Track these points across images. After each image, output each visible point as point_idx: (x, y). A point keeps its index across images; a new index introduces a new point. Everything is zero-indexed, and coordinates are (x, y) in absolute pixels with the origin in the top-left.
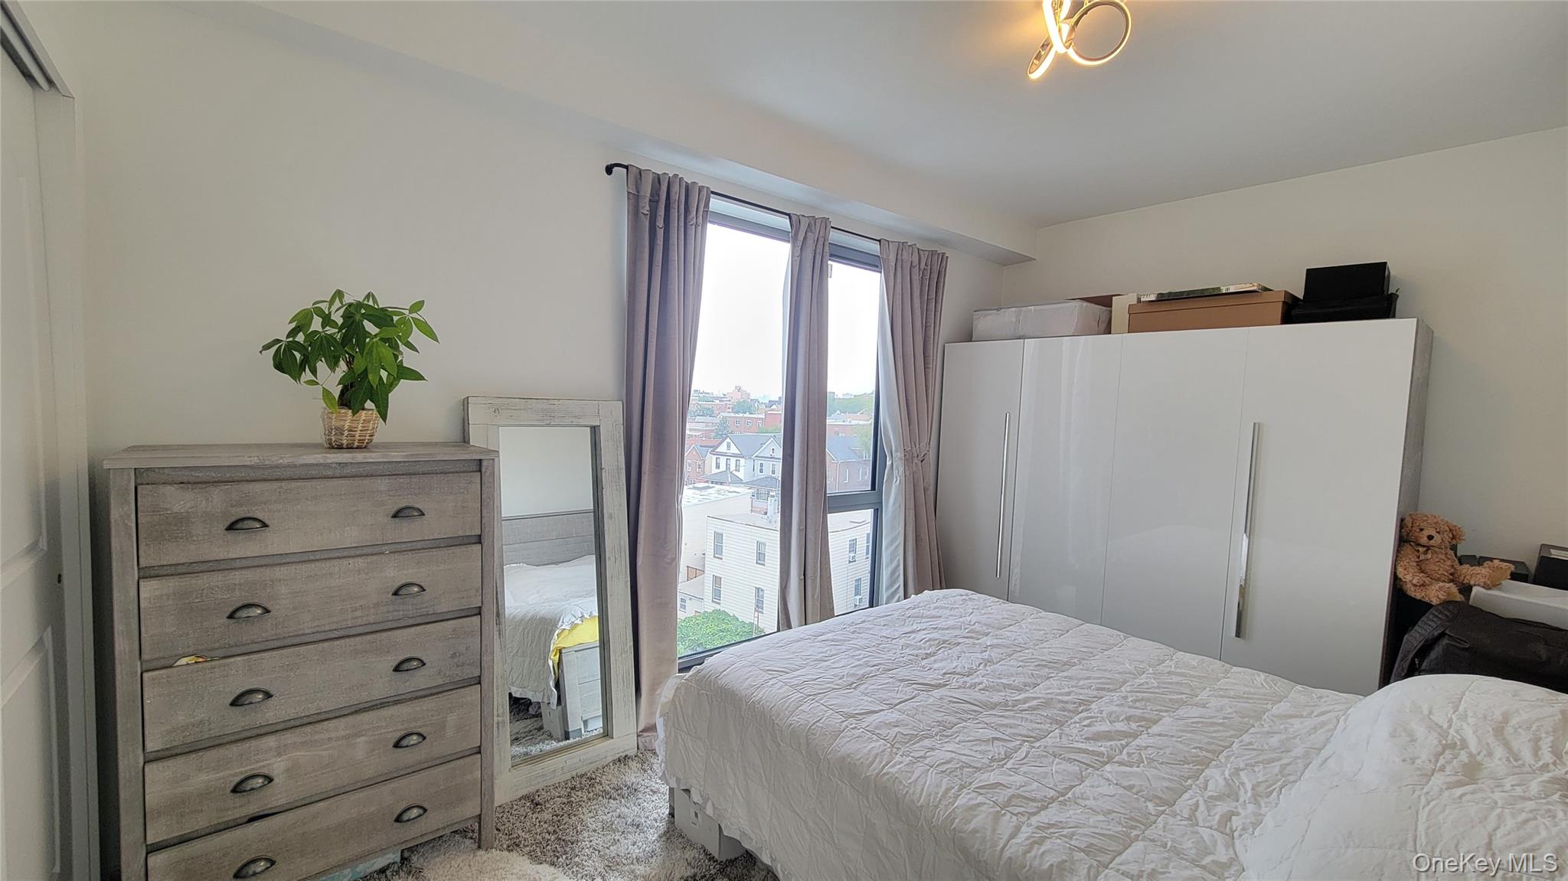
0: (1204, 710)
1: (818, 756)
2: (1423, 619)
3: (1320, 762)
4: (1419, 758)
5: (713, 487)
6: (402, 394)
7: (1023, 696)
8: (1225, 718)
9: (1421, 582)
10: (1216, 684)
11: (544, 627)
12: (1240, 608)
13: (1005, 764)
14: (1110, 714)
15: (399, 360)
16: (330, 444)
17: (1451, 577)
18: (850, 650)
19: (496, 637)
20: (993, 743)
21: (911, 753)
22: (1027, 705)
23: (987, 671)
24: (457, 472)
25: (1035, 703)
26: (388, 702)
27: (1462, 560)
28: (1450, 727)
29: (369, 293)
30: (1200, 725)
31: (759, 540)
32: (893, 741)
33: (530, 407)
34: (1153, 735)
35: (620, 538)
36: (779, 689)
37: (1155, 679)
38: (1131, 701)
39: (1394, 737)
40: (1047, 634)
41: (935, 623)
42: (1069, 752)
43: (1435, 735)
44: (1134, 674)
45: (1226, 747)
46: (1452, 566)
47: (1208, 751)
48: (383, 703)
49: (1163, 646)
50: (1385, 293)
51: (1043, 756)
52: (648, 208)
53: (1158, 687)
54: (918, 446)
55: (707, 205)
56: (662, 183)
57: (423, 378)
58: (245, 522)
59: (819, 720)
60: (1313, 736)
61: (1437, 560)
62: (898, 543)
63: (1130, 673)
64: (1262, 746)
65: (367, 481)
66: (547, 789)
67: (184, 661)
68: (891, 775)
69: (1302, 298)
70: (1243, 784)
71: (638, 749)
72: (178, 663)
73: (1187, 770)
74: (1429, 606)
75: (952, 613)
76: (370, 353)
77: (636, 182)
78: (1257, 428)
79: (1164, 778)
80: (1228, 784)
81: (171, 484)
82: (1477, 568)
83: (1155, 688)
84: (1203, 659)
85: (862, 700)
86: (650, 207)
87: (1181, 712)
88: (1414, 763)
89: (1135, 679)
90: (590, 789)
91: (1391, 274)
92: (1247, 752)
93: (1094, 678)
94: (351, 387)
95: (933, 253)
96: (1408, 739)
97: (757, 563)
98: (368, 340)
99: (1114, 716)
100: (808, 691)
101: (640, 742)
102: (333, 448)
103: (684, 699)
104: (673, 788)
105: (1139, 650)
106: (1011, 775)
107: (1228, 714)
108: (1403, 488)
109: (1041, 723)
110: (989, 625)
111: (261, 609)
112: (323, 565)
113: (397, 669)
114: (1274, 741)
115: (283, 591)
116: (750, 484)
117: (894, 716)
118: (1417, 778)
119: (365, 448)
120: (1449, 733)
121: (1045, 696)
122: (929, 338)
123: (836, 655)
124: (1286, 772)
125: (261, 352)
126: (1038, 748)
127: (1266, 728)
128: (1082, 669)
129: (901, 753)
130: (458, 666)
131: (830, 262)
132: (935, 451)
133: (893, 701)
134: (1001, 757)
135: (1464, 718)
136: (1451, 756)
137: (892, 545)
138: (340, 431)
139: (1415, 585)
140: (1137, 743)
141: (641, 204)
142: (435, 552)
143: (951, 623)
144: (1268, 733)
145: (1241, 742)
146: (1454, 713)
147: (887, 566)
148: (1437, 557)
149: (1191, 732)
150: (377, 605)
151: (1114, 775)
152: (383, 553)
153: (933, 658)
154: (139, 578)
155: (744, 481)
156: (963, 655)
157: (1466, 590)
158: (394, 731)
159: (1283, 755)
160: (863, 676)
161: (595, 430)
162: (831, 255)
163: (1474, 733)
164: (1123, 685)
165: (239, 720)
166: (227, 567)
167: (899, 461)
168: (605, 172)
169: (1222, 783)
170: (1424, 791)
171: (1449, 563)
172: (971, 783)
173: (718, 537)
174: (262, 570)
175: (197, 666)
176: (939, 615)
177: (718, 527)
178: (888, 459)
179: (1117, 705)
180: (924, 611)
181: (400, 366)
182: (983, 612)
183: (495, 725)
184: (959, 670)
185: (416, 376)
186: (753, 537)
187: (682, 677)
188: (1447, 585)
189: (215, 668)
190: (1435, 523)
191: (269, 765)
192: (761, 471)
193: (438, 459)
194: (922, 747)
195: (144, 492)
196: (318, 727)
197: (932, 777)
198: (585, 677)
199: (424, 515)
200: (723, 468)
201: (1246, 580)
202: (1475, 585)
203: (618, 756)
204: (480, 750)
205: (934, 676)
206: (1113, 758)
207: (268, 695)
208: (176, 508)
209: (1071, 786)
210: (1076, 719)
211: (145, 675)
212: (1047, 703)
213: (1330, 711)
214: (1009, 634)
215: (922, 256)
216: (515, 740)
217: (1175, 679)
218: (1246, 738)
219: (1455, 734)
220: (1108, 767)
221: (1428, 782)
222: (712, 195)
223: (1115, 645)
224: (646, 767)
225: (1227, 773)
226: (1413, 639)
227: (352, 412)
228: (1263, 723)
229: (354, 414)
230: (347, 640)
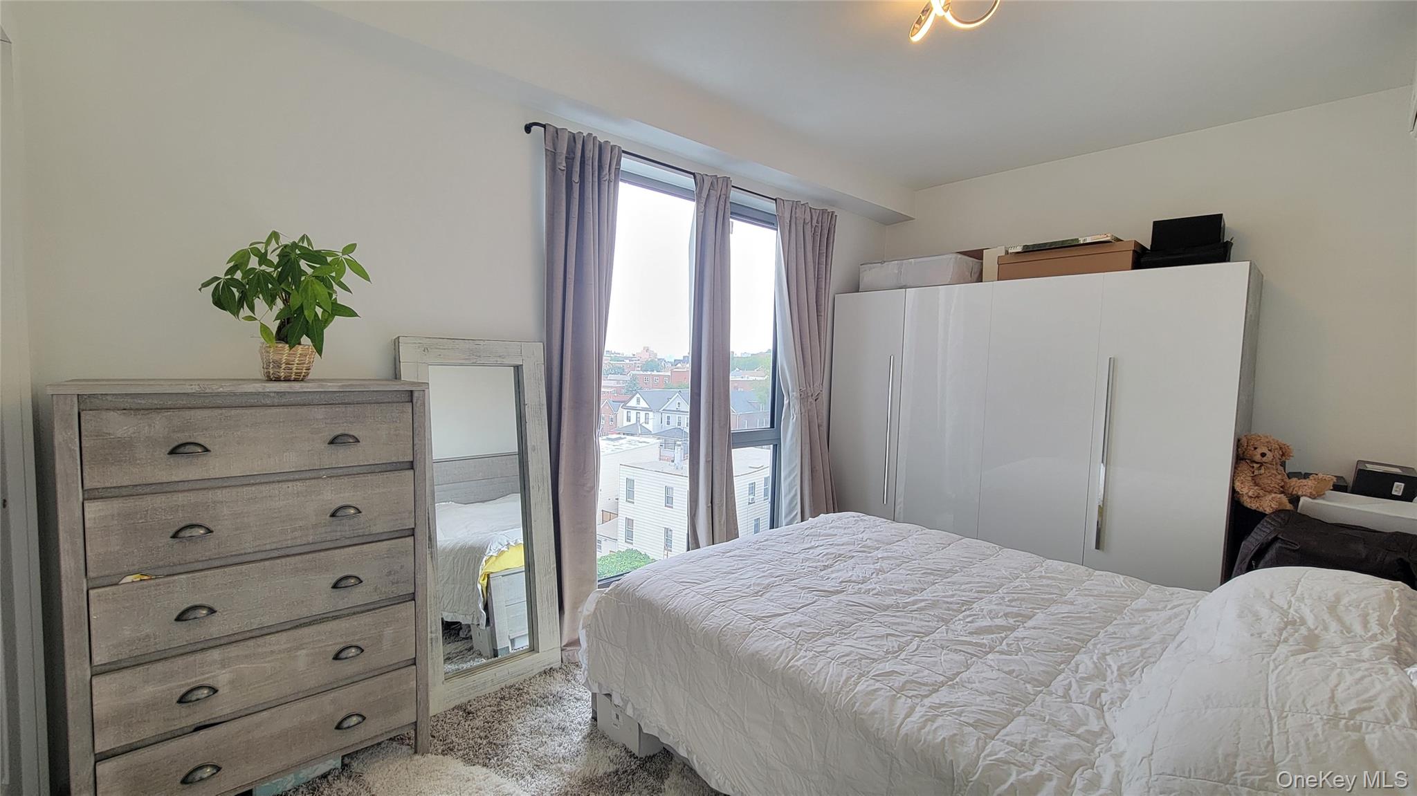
0: (1073, 607)
1: (729, 654)
2: (1259, 526)
3: (1176, 645)
4: (1266, 632)
5: (625, 438)
6: (336, 330)
7: (912, 599)
8: (1090, 613)
9: (1256, 494)
10: (1081, 585)
11: (473, 555)
12: (1099, 526)
13: (899, 655)
14: (991, 611)
15: (334, 298)
16: (268, 376)
17: (1282, 489)
18: (755, 564)
19: (429, 556)
20: (887, 638)
21: (814, 648)
22: (916, 606)
23: (879, 579)
24: (389, 402)
25: (923, 604)
26: (328, 618)
27: (1290, 475)
28: (1290, 607)
29: (304, 236)
30: (1069, 619)
31: (667, 484)
32: (797, 638)
33: (457, 346)
34: (1029, 628)
35: (543, 468)
36: (692, 598)
37: (1027, 582)
38: (1009, 601)
39: (1241, 617)
40: (931, 547)
41: (831, 541)
42: (955, 644)
43: (1277, 614)
44: (1009, 579)
45: (1093, 637)
46: (1282, 480)
47: (1076, 640)
48: (323, 619)
49: (1033, 555)
50: (1222, 241)
51: (932, 648)
52: (565, 165)
53: (1031, 589)
54: (812, 387)
55: (619, 163)
56: (577, 141)
57: (356, 315)
58: (187, 447)
59: (729, 623)
60: (1168, 625)
61: (1269, 475)
62: (795, 473)
63: (1005, 578)
64: (1125, 635)
65: (304, 410)
66: (478, 699)
67: (129, 579)
68: (796, 667)
69: (1149, 249)
70: (1110, 666)
71: (562, 662)
72: (123, 581)
73: (1059, 656)
74: (1263, 515)
75: (846, 531)
76: (305, 290)
77: (553, 140)
78: (1112, 363)
79: (1040, 664)
80: (1096, 667)
81: (113, 410)
82: (1304, 481)
83: (1028, 589)
84: (1069, 565)
85: (768, 605)
86: (566, 163)
87: (1053, 609)
88: (1260, 637)
89: (1010, 582)
90: (518, 699)
91: (1226, 226)
92: (1111, 640)
93: (974, 583)
94: (288, 323)
95: (824, 211)
96: (1254, 618)
97: (666, 506)
98: (303, 278)
99: (994, 613)
100: (718, 599)
101: (563, 657)
102: (271, 380)
103: (604, 611)
104: (596, 694)
105: (1012, 560)
106: (905, 665)
107: (1094, 609)
108: (1239, 412)
109: (929, 621)
110: (879, 541)
111: (203, 529)
112: (263, 488)
113: (335, 586)
114: (1135, 630)
115: (225, 513)
116: (657, 435)
117: (798, 617)
118: (1264, 648)
119: (302, 380)
120: (1289, 613)
121: (932, 598)
122: (821, 288)
123: (743, 568)
124: (1147, 655)
125: (200, 290)
126: (927, 641)
127: (1127, 620)
128: (962, 576)
129: (804, 649)
130: (393, 583)
131: (731, 220)
132: (827, 391)
133: (796, 605)
134: (895, 650)
135: (1301, 599)
136: (1292, 630)
137: (789, 477)
138: (277, 364)
139: (1251, 497)
140: (1016, 636)
141: (558, 161)
142: (369, 477)
143: (845, 539)
144: (1129, 624)
145: (1106, 632)
146: (1292, 596)
147: (785, 496)
148: (1269, 473)
149: (1062, 624)
150: (315, 526)
151: (996, 662)
152: (321, 478)
153: (830, 570)
154: (84, 500)
155: (653, 432)
156: (857, 566)
157: (1295, 500)
158: (334, 644)
159: (1144, 641)
160: (768, 585)
161: (518, 369)
162: (731, 213)
163: (1311, 611)
164: (1001, 588)
165: (184, 634)
166: (169, 490)
167: (795, 400)
168: (524, 130)
169: (1091, 665)
170: (1272, 658)
171: (1279, 477)
172: (868, 672)
173: (630, 482)
174: (205, 492)
175: (142, 583)
176: (834, 533)
177: (630, 473)
178: (785, 399)
179: (996, 604)
180: (822, 531)
181: (335, 303)
182: (874, 530)
183: (429, 641)
184: (854, 578)
185: (350, 313)
186: (661, 483)
187: (602, 592)
188: (1279, 496)
189: (159, 585)
190: (1267, 442)
191: (214, 676)
192: (668, 423)
193: (372, 389)
194: (824, 643)
195: (87, 417)
196: (260, 641)
197: (833, 669)
198: (511, 600)
199: (359, 442)
200: (633, 421)
201: (1103, 501)
202: (1302, 496)
203: (543, 668)
204: (415, 661)
205: (833, 584)
206: (994, 648)
207: (212, 611)
208: (119, 433)
209: (958, 672)
210: (960, 617)
211: (91, 592)
212: (934, 604)
213: (1182, 605)
214: (897, 548)
215: (814, 214)
216: (448, 659)
217: (1045, 582)
218: (1110, 629)
219: (1294, 613)
220: (990, 656)
221: (1275, 651)
222: (623, 154)
223: (991, 556)
224: (570, 677)
225: (1095, 658)
226: (1250, 545)
227: (290, 346)
228: (1124, 616)
229: (291, 348)
230: (288, 559)
